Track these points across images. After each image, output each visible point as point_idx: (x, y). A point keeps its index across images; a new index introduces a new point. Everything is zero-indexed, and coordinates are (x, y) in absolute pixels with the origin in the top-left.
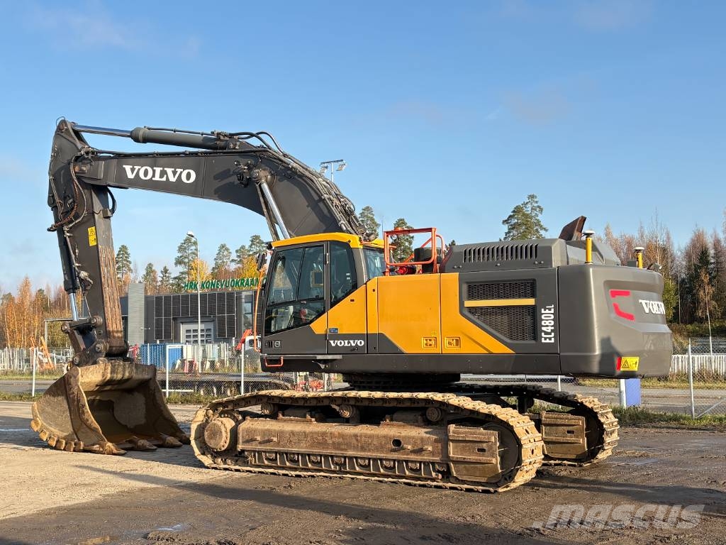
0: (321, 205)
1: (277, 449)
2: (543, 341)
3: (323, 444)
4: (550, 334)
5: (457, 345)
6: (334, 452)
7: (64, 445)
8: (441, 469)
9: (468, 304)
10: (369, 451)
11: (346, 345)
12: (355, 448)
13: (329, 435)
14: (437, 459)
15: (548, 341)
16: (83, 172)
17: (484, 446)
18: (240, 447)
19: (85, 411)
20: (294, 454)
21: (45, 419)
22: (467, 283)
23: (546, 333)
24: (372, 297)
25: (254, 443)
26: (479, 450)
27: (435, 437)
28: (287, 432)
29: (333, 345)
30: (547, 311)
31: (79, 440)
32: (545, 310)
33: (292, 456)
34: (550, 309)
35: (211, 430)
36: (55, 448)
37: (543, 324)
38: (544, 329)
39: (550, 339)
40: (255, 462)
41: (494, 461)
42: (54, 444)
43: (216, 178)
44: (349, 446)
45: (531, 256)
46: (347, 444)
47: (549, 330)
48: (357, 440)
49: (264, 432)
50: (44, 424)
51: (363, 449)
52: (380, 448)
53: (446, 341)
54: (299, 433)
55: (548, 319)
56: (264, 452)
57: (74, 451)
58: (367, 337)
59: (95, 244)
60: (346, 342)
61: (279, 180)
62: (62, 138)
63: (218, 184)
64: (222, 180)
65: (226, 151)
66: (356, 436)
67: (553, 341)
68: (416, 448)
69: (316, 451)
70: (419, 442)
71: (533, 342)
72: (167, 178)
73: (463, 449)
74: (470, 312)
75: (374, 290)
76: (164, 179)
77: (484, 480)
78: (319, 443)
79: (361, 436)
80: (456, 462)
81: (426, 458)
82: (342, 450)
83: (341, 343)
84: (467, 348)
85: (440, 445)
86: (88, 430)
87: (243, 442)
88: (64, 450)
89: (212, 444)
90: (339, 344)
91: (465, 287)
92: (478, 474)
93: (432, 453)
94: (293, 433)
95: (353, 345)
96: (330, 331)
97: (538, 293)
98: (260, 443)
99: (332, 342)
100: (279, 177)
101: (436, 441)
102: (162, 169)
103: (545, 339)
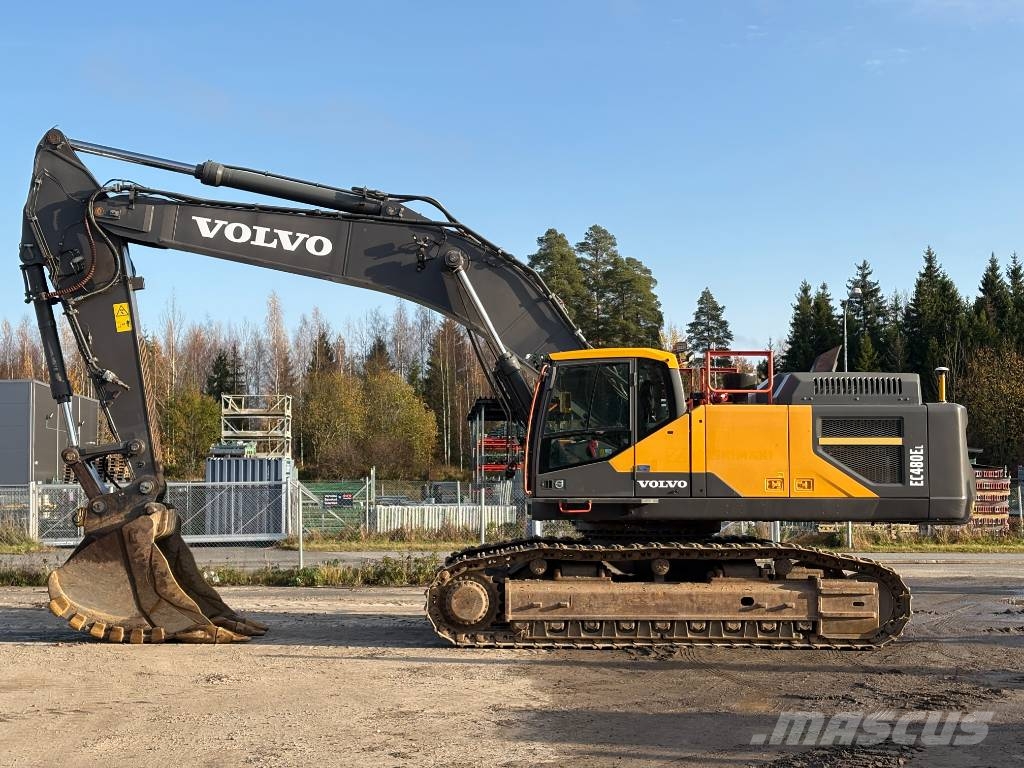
0: (542, 306)
1: (570, 616)
2: (911, 484)
3: (644, 607)
4: (919, 476)
5: (809, 487)
6: (659, 617)
7: (123, 636)
8: (805, 628)
9: (824, 441)
10: (709, 612)
11: (662, 486)
12: (689, 610)
13: (649, 596)
14: (804, 617)
15: (916, 484)
16: (113, 218)
17: (863, 599)
18: (510, 617)
19: (168, 581)
20: (595, 622)
21: (76, 597)
22: (822, 417)
23: (915, 476)
24: (698, 428)
25: (532, 611)
26: (855, 604)
27: (798, 593)
28: (584, 595)
29: (643, 486)
30: (916, 452)
31: (153, 625)
32: (914, 451)
33: (592, 624)
34: (919, 450)
35: (462, 597)
36: (106, 640)
37: (911, 465)
38: (912, 471)
39: (919, 482)
40: (531, 635)
41: (875, 616)
42: (102, 634)
43: (369, 252)
44: (680, 608)
45: (895, 392)
46: (677, 606)
47: (918, 472)
48: (692, 600)
49: (547, 597)
50: (75, 604)
51: (700, 610)
52: (727, 608)
53: (795, 483)
54: (603, 596)
55: (916, 461)
56: (547, 621)
57: (145, 642)
58: (690, 477)
59: (129, 329)
60: (662, 482)
61: (475, 267)
62: (57, 159)
63: (372, 262)
64: (379, 257)
65: (381, 217)
66: (690, 596)
67: (922, 484)
68: (774, 606)
69: (631, 616)
70: (778, 598)
71: (900, 485)
72: (279, 243)
73: (836, 604)
74: (824, 450)
75: (701, 421)
76: (274, 245)
77: (857, 637)
78: (634, 607)
79: (697, 596)
80: (827, 619)
81: (787, 616)
82: (670, 613)
83: (654, 484)
84: (821, 491)
85: (805, 601)
86: (174, 610)
87: (513, 611)
88: (126, 641)
89: (464, 615)
90: (651, 485)
91: (819, 422)
92: (851, 630)
93: (797, 611)
94: (595, 596)
95: (672, 486)
96: (638, 469)
97: (906, 431)
98: (542, 610)
99: (641, 482)
100: (475, 263)
101: (800, 597)
102: (268, 230)
103: (914, 481)
